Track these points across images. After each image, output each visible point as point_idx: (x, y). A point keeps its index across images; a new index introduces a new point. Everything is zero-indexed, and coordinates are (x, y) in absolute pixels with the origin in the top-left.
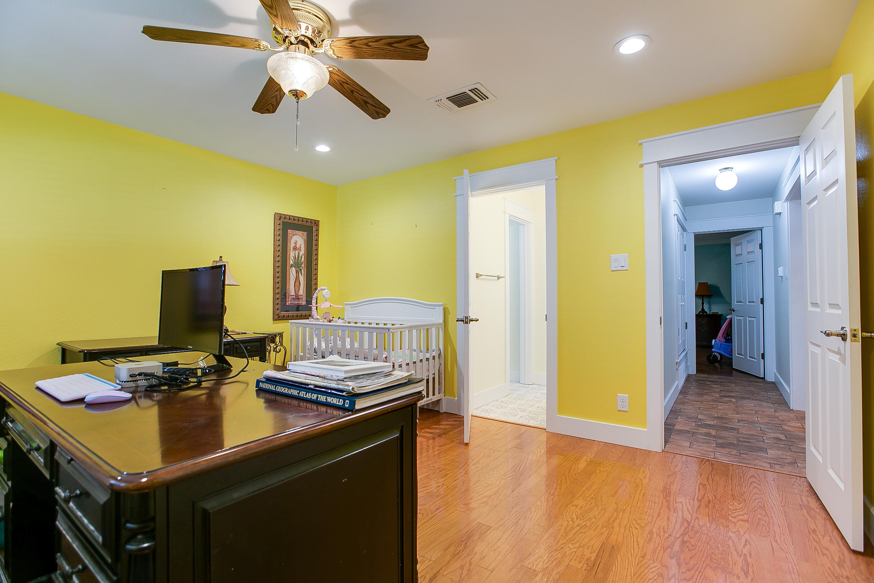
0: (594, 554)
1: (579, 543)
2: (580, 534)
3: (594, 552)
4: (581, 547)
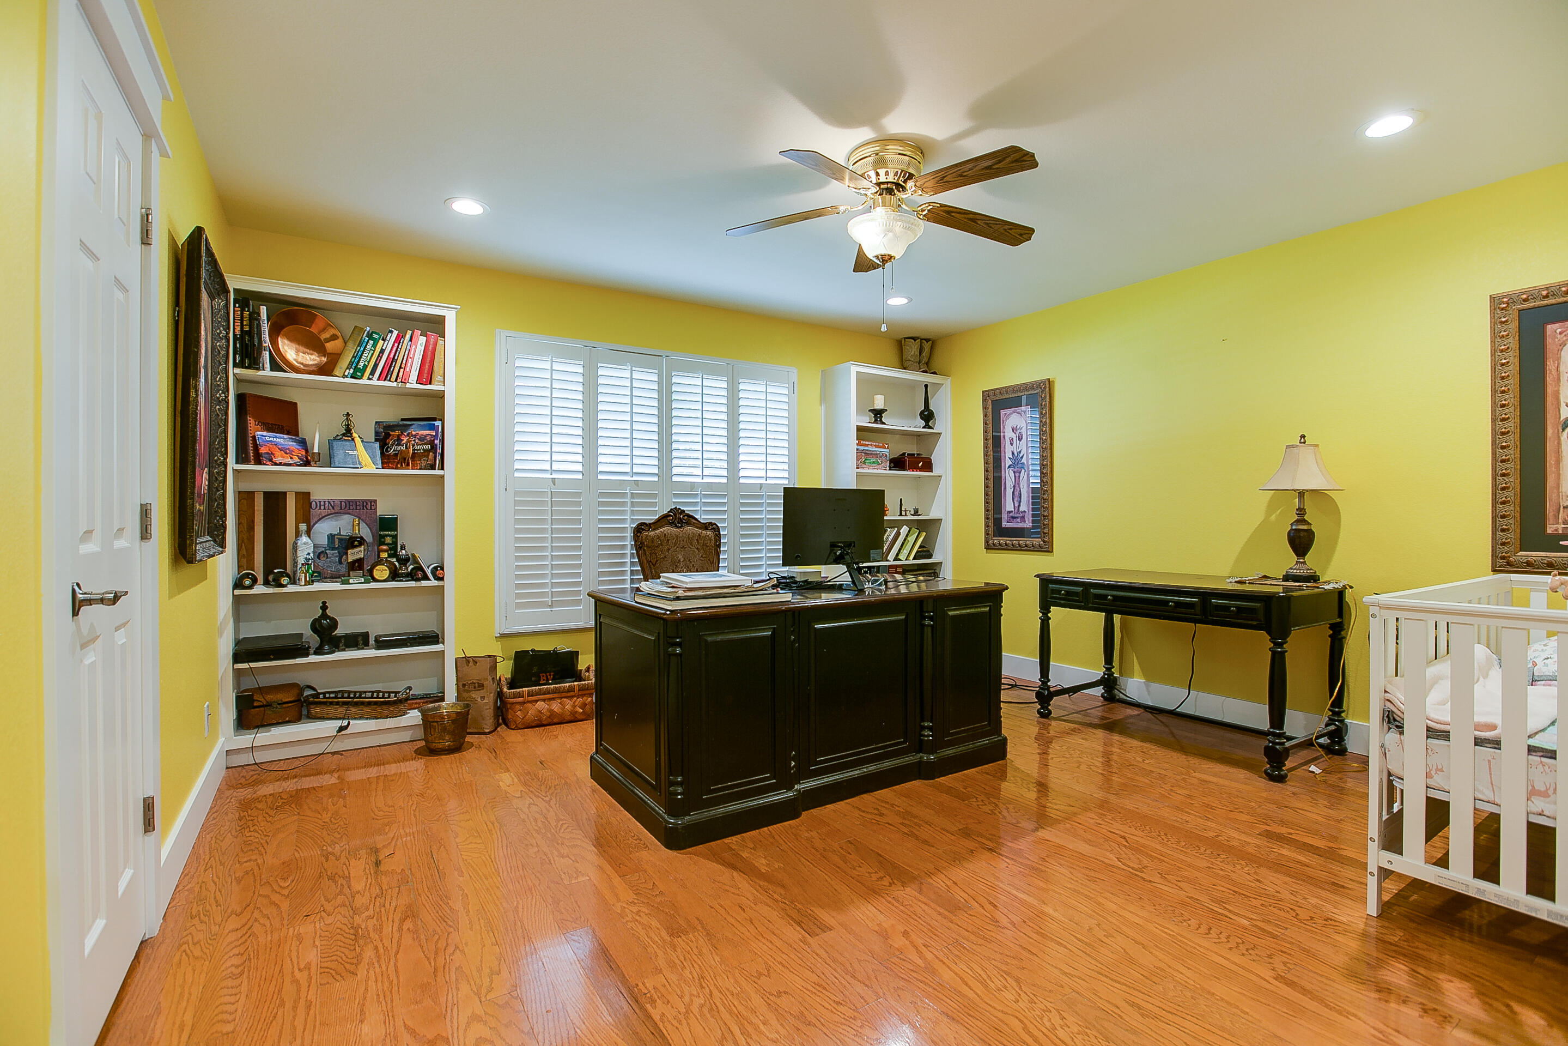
0: (658, 1017)
1: (699, 1018)
2: (723, 1034)
3: (662, 1020)
4: (687, 1012)
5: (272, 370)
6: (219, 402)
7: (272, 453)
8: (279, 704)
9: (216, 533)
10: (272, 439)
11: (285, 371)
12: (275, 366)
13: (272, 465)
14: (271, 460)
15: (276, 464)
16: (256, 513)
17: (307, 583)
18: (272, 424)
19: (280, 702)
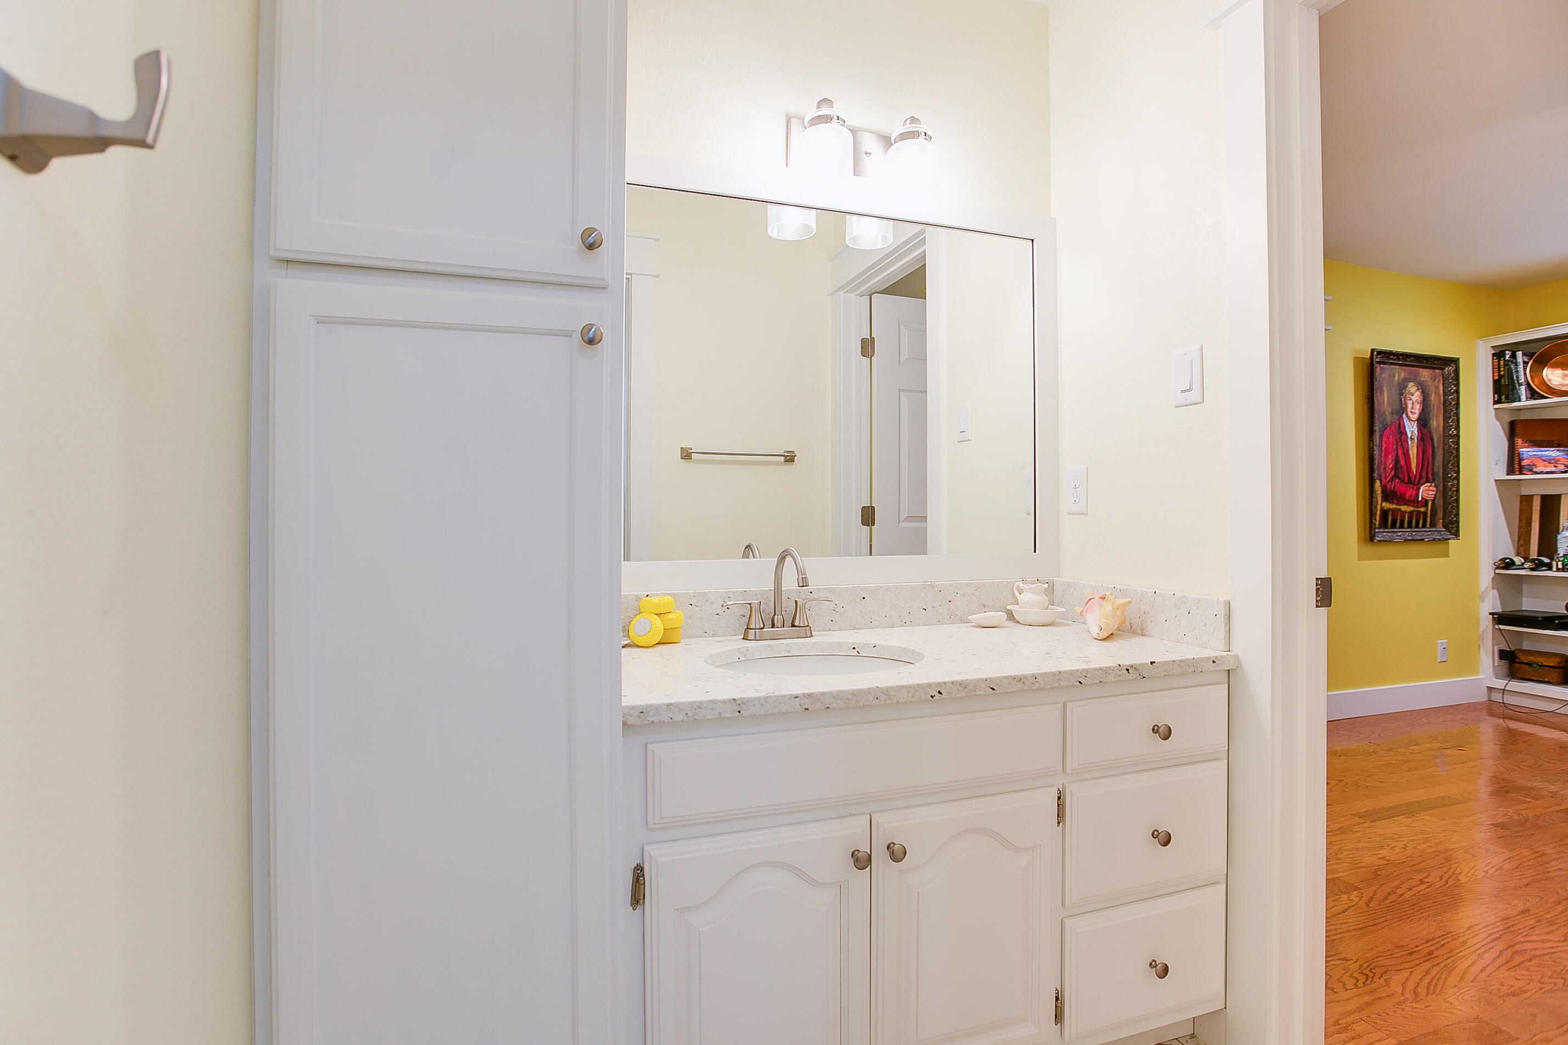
5: (1527, 399)
6: (1452, 437)
7: (1534, 465)
8: (1539, 665)
9: (1450, 526)
10: (1535, 453)
11: (1546, 398)
12: (1533, 394)
13: (1532, 474)
14: (1531, 470)
15: (1536, 473)
16: (1534, 512)
17: (1558, 570)
18: (1540, 441)
19: (1540, 664)
